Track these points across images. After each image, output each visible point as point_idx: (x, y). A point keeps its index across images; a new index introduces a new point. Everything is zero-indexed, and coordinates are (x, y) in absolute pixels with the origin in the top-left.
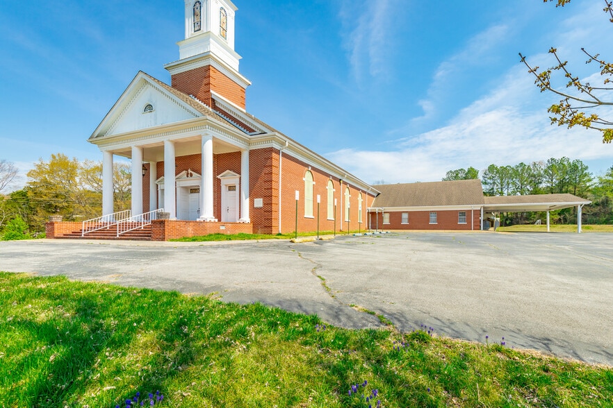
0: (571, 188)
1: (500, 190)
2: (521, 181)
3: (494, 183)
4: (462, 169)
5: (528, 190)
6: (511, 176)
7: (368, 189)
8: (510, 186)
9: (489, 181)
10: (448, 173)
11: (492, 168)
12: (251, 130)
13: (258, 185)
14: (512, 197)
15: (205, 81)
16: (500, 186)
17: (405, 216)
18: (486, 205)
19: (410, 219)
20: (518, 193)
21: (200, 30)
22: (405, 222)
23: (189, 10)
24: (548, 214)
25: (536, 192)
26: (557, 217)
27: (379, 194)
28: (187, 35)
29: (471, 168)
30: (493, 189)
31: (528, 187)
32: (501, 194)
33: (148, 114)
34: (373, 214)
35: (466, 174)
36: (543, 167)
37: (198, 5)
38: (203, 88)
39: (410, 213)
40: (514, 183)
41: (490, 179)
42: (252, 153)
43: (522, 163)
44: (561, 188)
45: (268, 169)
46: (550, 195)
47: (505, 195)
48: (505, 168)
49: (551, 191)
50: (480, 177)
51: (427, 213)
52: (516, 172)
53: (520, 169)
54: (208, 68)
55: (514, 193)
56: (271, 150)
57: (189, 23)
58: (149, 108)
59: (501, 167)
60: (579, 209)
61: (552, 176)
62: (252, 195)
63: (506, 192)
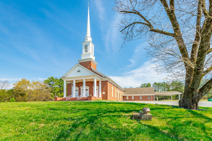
0: (179, 89)
1: (158, 90)
2: (164, 87)
3: (156, 88)
4: (146, 84)
5: (166, 90)
6: (161, 86)
7: (123, 90)
8: (161, 89)
9: (154, 87)
10: (141, 85)
11: (155, 83)
12: (102, 76)
13: (103, 89)
14: (161, 92)
15: (90, 64)
16: (158, 89)
17: (133, 97)
18: (155, 94)
19: (134, 98)
20: (163, 91)
21: (87, 52)
22: (133, 99)
23: (84, 47)
24: (172, 97)
25: (168, 91)
26: (175, 98)
27: (125, 91)
28: (83, 53)
29: (149, 83)
30: (156, 90)
31: (166, 89)
32: (158, 91)
33: (79, 73)
34: (124, 96)
35: (147, 85)
36: (170, 83)
37: (86, 46)
38: (89, 66)
39: (134, 96)
40: (162, 88)
41: (155, 86)
42: (102, 81)
43: (164, 82)
44: (176, 90)
45: (106, 85)
46: (173, 91)
47: (159, 91)
48: (159, 83)
49: (173, 90)
50: (152, 86)
51: (139, 96)
52: (162, 84)
53: (164, 84)
54: (90, 61)
55: (162, 91)
56: (107, 81)
57: (84, 50)
58: (79, 71)
59: (158, 83)
60: (179, 95)
61: (173, 86)
62: (102, 91)
63: (159, 90)
